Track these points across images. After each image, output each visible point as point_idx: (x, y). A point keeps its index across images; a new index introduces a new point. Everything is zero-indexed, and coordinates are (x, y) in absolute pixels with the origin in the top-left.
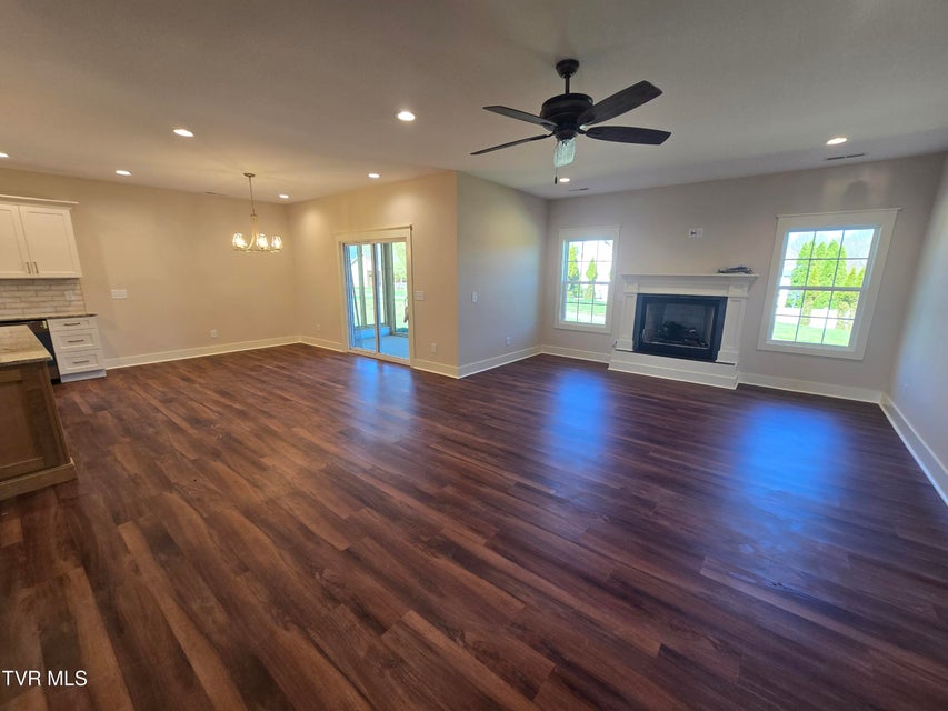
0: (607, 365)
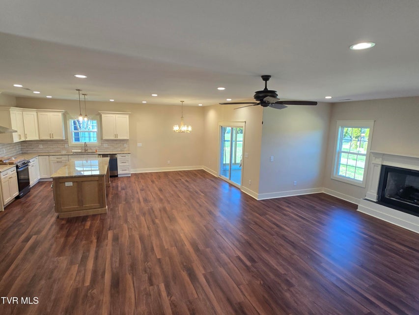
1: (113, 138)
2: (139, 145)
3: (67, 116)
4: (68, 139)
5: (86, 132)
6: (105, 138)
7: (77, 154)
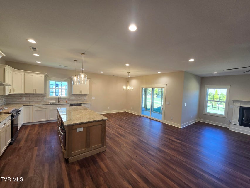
0: (229, 129)
1: (79, 93)
2: (93, 98)
3: (47, 78)
4: (46, 94)
5: (60, 89)
6: (73, 93)
7: (53, 104)
